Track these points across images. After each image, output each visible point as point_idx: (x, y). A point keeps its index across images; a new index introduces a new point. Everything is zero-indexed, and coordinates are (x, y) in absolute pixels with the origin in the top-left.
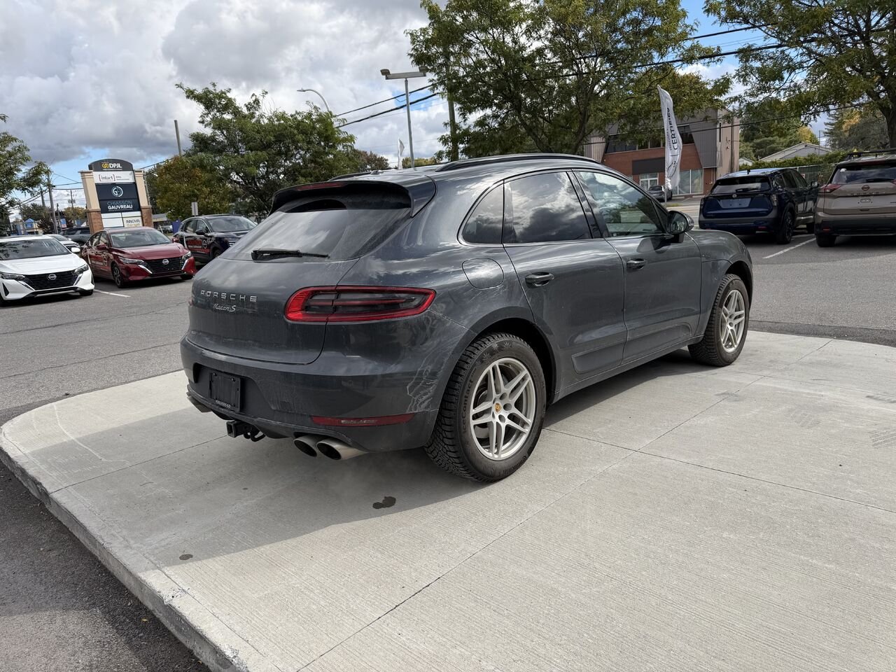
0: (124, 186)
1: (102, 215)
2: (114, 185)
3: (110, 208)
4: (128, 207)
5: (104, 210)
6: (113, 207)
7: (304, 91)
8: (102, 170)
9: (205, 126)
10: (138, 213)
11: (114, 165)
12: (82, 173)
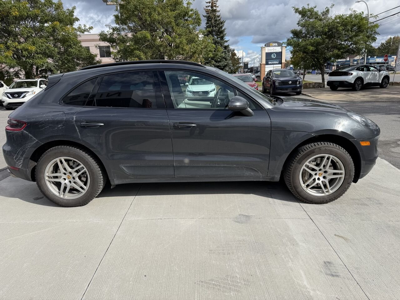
0: (276, 53)
1: (266, 66)
2: (273, 53)
3: (269, 63)
4: (277, 62)
5: (267, 64)
6: (271, 63)
7: (359, 2)
8: (269, 46)
9: (299, 26)
10: (280, 65)
11: (275, 44)
12: (262, 48)
